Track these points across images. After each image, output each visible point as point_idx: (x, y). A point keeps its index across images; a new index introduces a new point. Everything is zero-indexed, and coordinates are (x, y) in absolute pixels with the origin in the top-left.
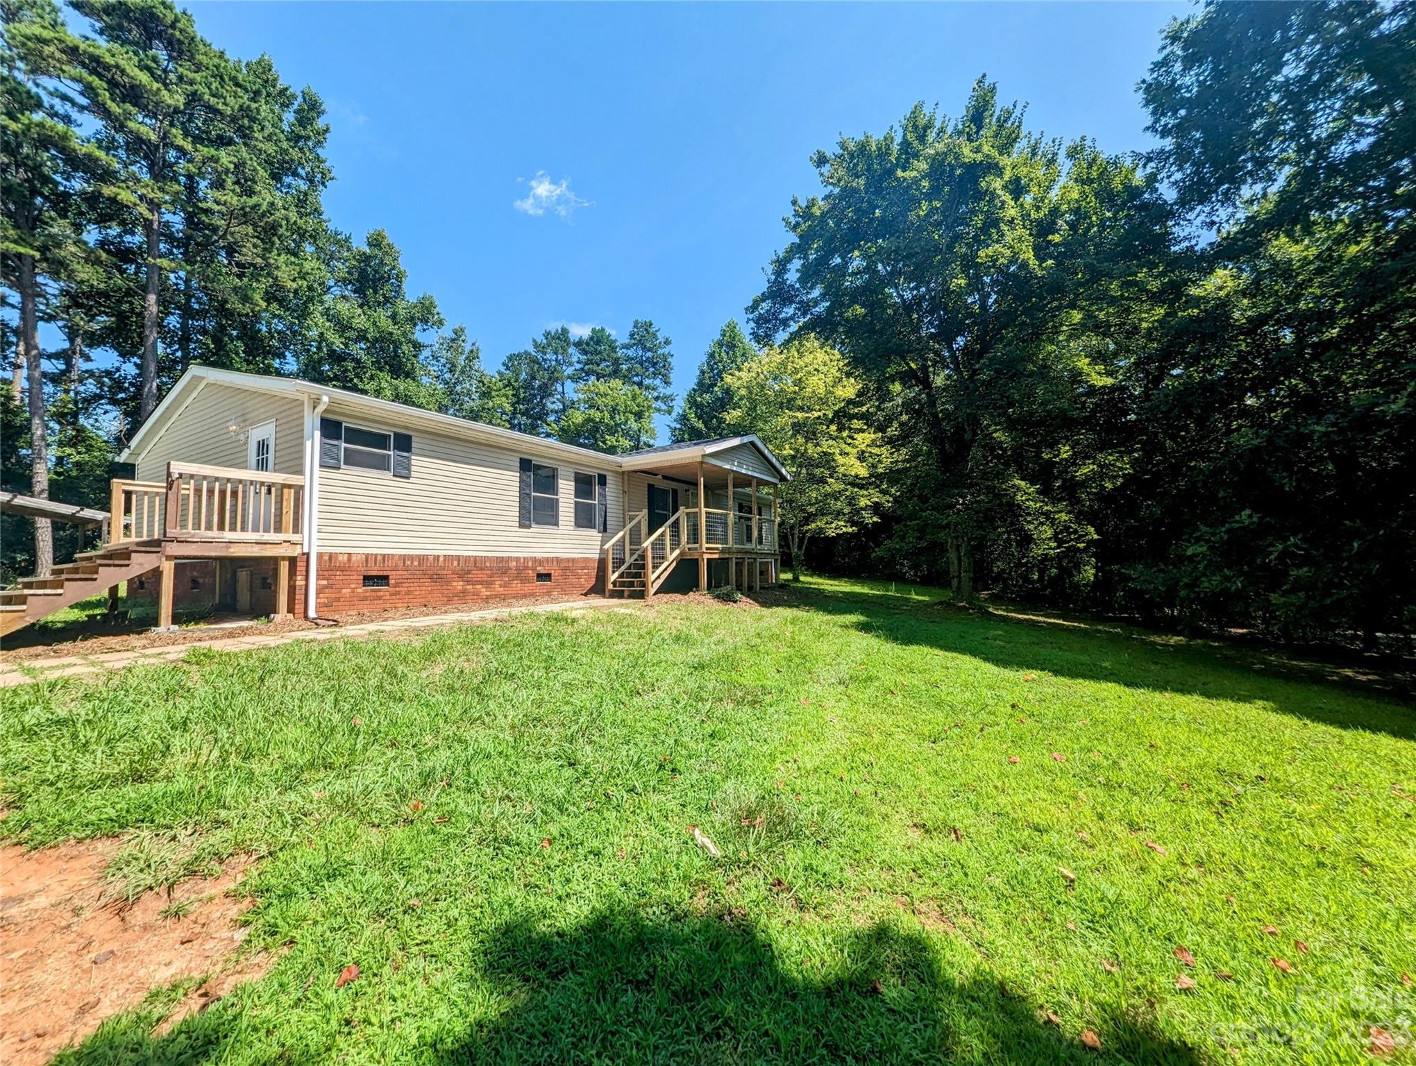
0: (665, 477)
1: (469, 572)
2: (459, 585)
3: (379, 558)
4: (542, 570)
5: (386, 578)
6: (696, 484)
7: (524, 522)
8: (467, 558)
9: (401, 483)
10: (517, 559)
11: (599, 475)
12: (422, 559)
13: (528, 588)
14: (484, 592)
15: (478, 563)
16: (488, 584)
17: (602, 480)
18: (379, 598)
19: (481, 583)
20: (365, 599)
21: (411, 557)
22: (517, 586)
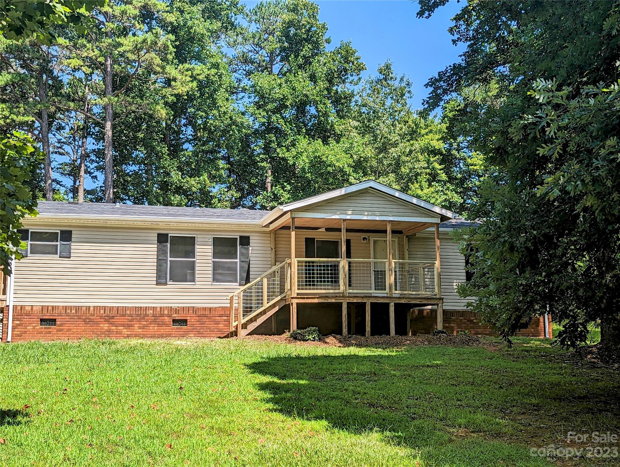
0: (327, 230)
1: (113, 317)
2: (106, 326)
3: (50, 308)
4: (176, 316)
5: (55, 320)
6: (385, 232)
7: (161, 280)
8: (111, 308)
9: (65, 261)
10: (154, 308)
11: (241, 237)
12: (78, 308)
13: (164, 330)
14: (125, 331)
15: (121, 312)
16: (129, 326)
17: (245, 241)
18: (50, 333)
19: (123, 325)
20: (41, 333)
21: (71, 308)
22: (153, 328)
